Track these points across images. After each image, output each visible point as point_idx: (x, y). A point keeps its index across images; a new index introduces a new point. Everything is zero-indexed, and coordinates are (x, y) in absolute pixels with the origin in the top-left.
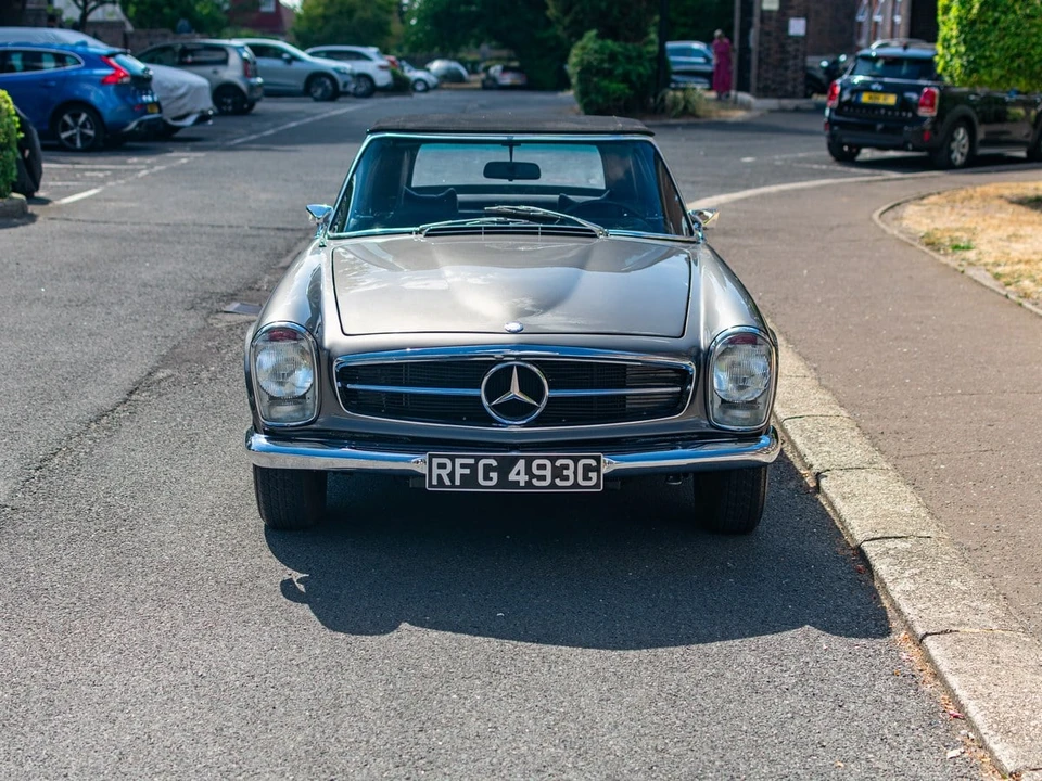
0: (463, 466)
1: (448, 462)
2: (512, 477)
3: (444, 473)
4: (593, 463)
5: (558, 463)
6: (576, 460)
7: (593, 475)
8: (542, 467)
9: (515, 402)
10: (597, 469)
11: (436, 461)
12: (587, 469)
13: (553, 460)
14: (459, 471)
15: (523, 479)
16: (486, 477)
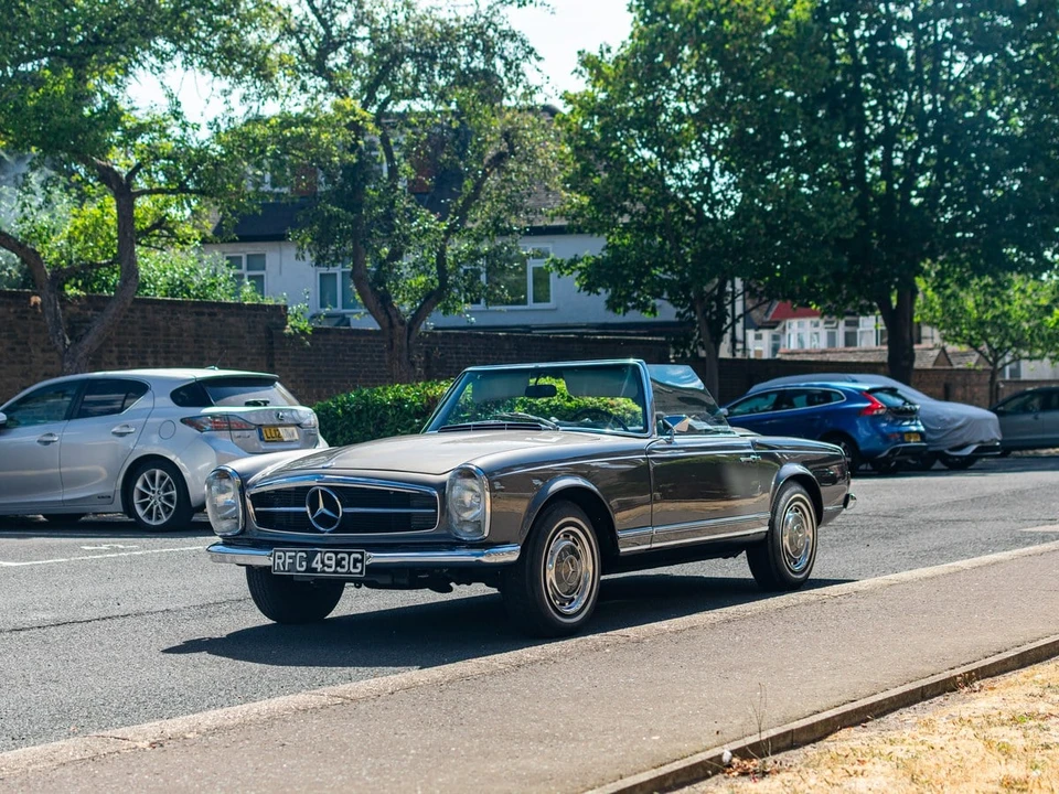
0: (290, 557)
1: (282, 554)
2: (314, 565)
3: (281, 561)
4: (359, 556)
5: (339, 556)
6: (350, 554)
7: (359, 565)
8: (330, 559)
9: (323, 514)
10: (362, 561)
11: (277, 554)
12: (356, 561)
13: (336, 553)
14: (288, 561)
15: (320, 566)
16: (301, 566)
